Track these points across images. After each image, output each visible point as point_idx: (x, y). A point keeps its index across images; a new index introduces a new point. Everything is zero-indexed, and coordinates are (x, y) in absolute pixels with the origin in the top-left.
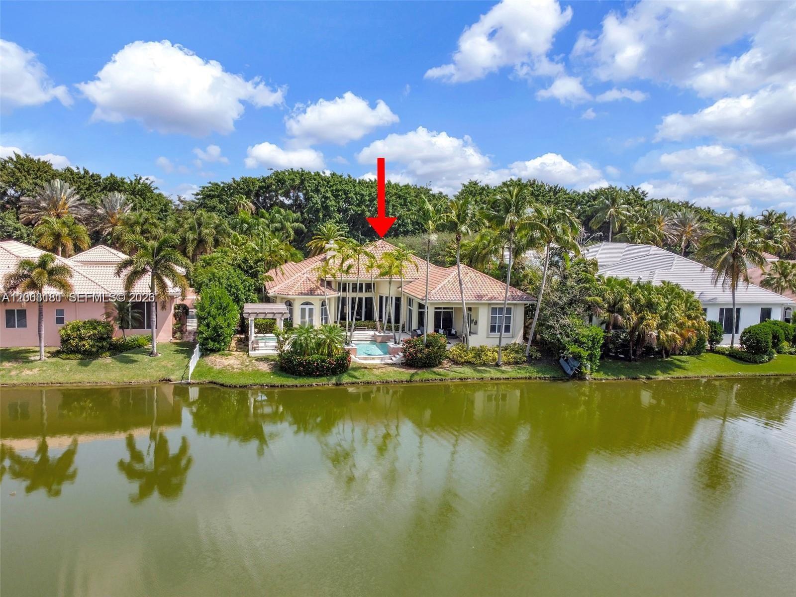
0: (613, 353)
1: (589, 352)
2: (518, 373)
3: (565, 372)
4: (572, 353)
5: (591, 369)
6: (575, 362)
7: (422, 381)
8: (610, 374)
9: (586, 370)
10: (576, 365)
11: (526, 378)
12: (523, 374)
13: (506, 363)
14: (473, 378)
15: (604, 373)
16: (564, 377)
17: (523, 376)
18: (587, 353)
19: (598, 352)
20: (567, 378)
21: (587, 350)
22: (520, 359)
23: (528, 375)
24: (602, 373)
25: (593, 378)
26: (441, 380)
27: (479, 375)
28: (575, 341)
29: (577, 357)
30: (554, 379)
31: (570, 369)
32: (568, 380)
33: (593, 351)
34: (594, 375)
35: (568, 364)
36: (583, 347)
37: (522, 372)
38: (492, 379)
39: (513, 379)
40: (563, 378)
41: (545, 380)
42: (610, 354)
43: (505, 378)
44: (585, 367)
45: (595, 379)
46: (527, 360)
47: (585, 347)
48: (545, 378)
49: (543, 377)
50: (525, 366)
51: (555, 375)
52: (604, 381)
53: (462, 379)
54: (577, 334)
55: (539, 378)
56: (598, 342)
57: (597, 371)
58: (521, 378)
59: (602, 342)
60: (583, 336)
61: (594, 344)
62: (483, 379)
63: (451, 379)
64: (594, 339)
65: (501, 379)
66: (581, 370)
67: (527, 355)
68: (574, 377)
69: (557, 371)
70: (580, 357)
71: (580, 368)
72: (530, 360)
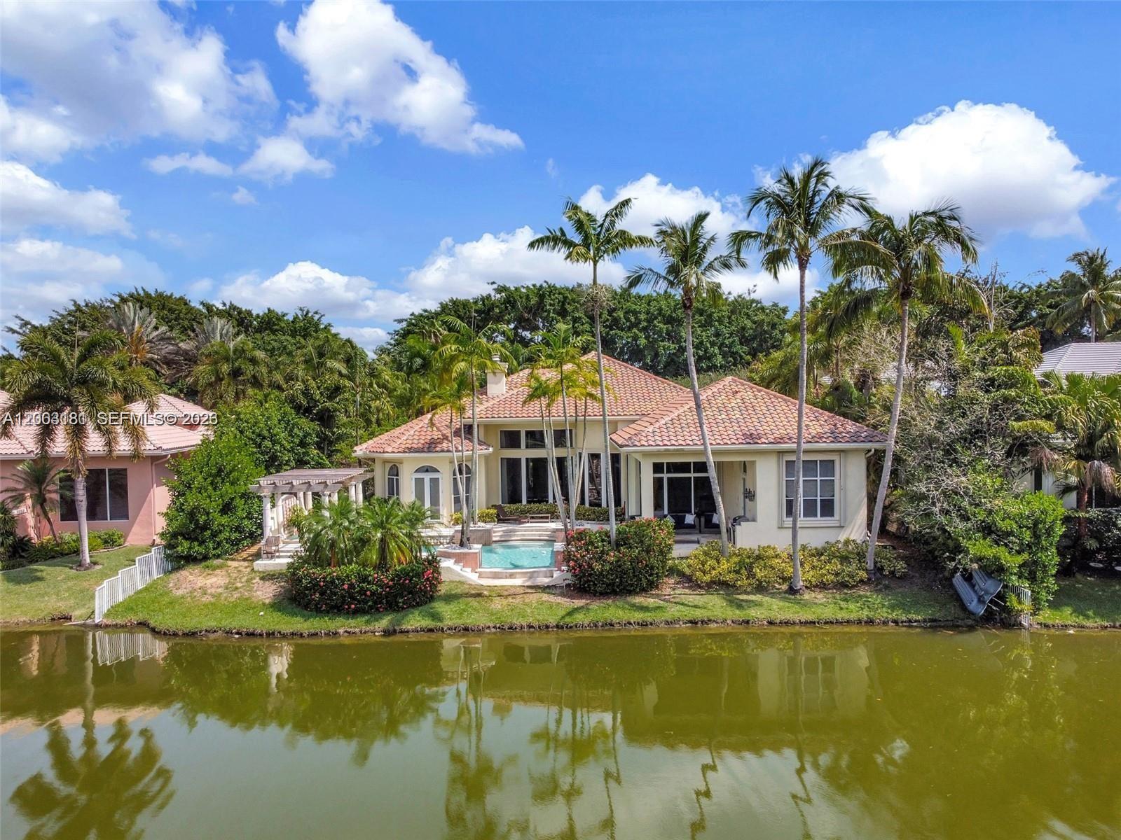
0: (1100, 562)
1: (1025, 556)
2: (841, 609)
3: (963, 607)
4: (979, 559)
5: (1036, 600)
6: (990, 582)
7: (596, 626)
8: (1090, 613)
9: (1020, 603)
10: (992, 591)
11: (859, 622)
12: (853, 610)
13: (816, 586)
14: (724, 621)
15: (1074, 611)
16: (962, 619)
17: (853, 616)
18: (1020, 559)
19: (1051, 558)
20: (970, 622)
21: (1019, 552)
22: (852, 577)
23: (864, 614)
24: (1068, 611)
25: (1041, 624)
26: (644, 624)
27: (738, 614)
28: (988, 530)
29: (995, 570)
30: (934, 625)
31: (975, 601)
32: (971, 628)
33: (1035, 554)
34: (1046, 615)
35: (973, 586)
36: (1006, 545)
37: (852, 606)
38: (770, 623)
39: (826, 623)
40: (960, 623)
41: (910, 627)
42: (1092, 564)
43: (806, 623)
44: (1018, 595)
45: (1047, 626)
46: (869, 579)
47: (1013, 543)
48: (910, 621)
49: (904, 619)
50: (862, 593)
51: (937, 616)
52: (1071, 632)
53: (696, 623)
54: (990, 512)
55: (896, 622)
56: (1049, 532)
57: (1054, 605)
58: (848, 622)
59: (1060, 530)
60: (1007, 516)
61: (1036, 536)
62: (748, 622)
63: (667, 623)
64: (1036, 523)
65: (794, 623)
66: (1005, 602)
67: (870, 566)
68: (988, 619)
69: (943, 605)
70: (1001, 569)
71: (1001, 596)
72: (879, 578)
